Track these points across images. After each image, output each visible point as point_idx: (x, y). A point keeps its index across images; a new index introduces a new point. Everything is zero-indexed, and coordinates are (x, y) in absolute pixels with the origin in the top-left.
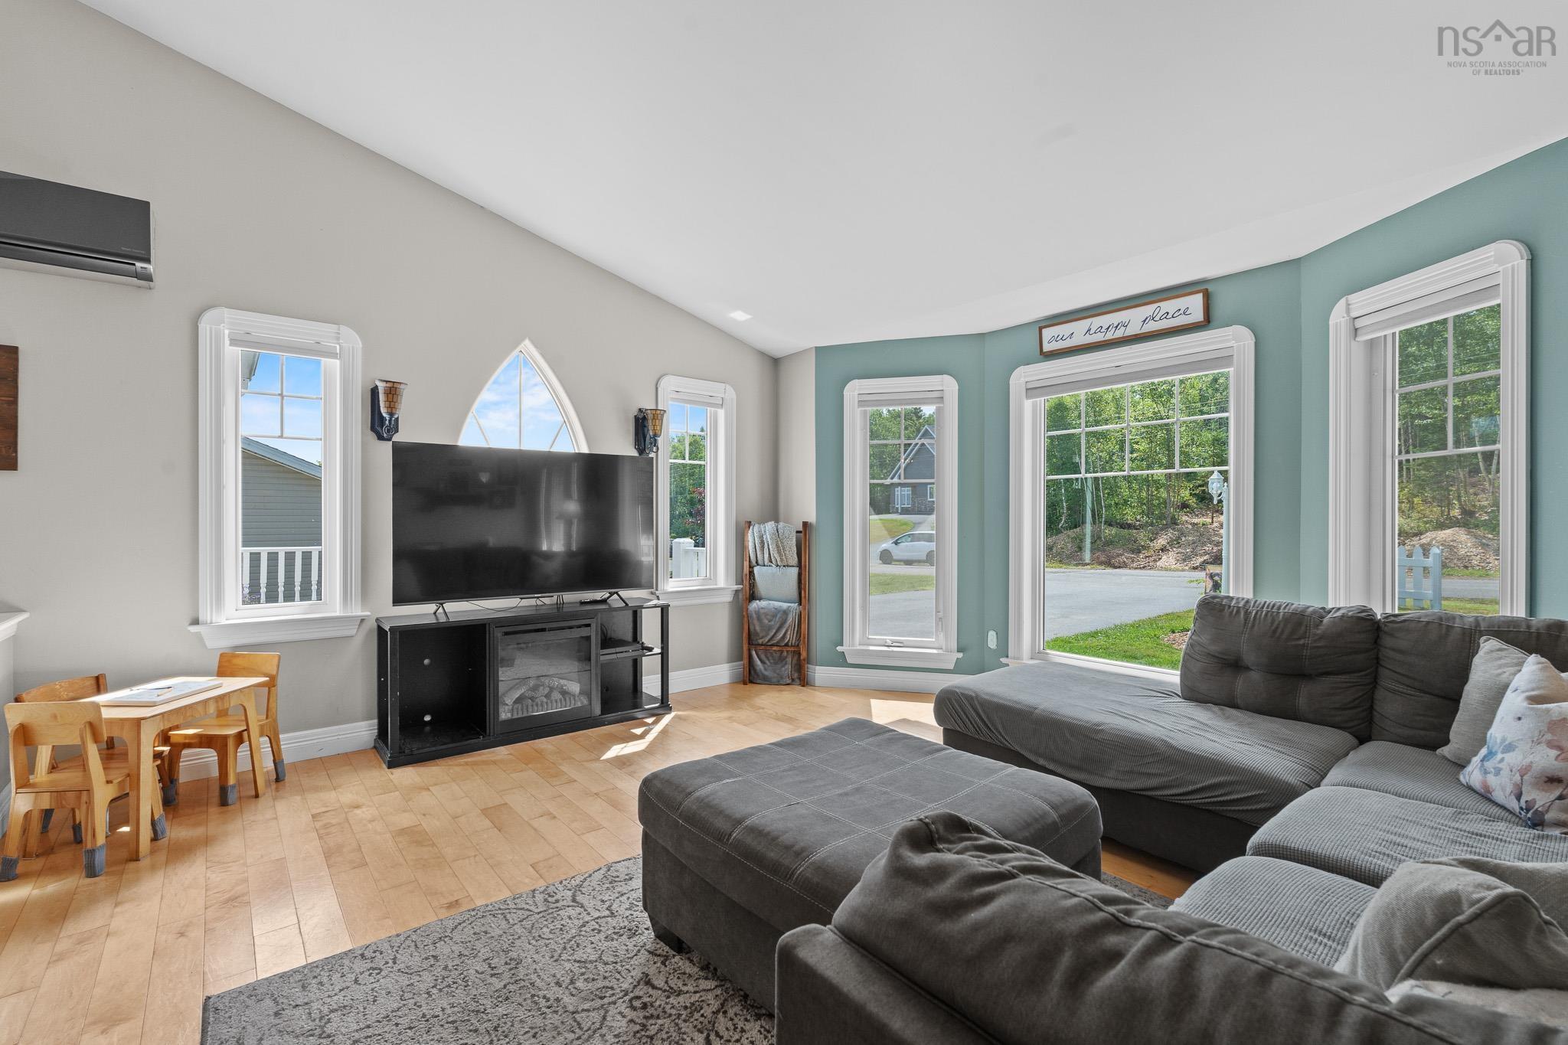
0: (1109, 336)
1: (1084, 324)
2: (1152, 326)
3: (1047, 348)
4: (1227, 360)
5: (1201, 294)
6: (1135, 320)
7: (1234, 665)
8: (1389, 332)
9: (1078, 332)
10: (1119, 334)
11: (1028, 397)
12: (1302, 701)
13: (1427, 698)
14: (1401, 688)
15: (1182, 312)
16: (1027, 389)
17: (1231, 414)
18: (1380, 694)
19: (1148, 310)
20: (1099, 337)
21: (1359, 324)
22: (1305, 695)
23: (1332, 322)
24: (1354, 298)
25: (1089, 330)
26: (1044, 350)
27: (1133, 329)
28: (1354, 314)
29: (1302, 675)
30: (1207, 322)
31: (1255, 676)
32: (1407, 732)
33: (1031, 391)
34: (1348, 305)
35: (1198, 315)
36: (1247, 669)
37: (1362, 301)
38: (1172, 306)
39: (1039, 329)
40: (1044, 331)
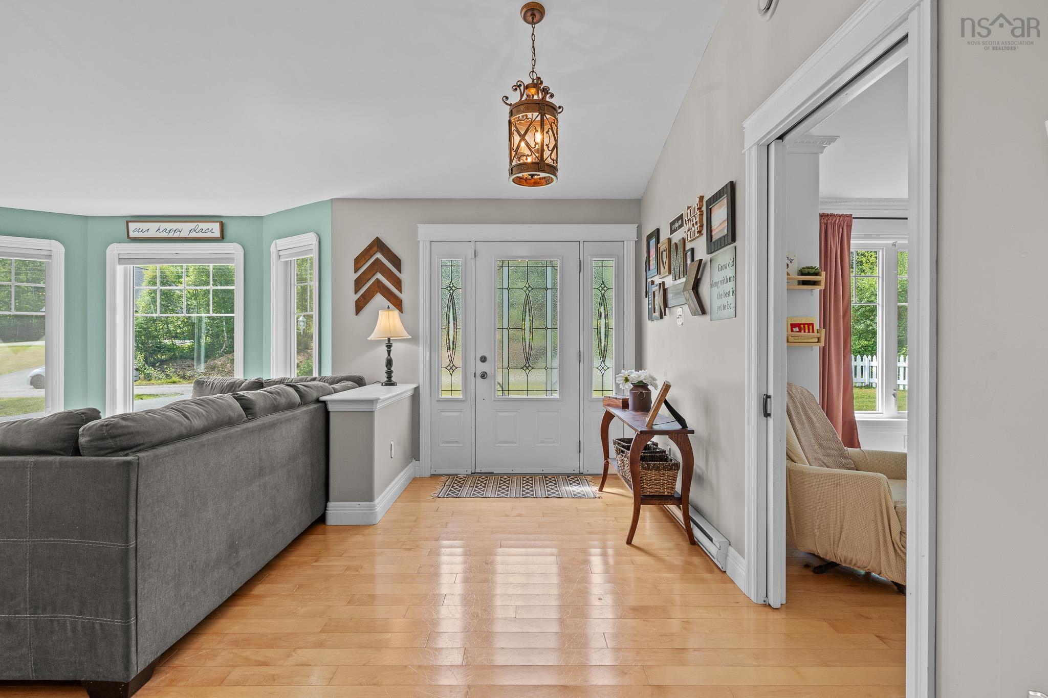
0: (171, 235)
1: (156, 225)
2: (194, 235)
3: (132, 235)
4: (231, 260)
5: (218, 224)
6: (185, 229)
8: (293, 259)
9: (152, 229)
10: (176, 235)
11: (120, 263)
15: (209, 230)
16: (119, 258)
17: (235, 288)
19: (192, 225)
20: (165, 235)
21: (281, 253)
23: (271, 250)
24: (278, 241)
25: (159, 229)
26: (130, 236)
27: (184, 234)
28: (279, 249)
30: (222, 238)
33: (122, 260)
34: (276, 244)
35: (217, 234)
37: (282, 243)
38: (203, 225)
39: (127, 223)
40: (130, 224)
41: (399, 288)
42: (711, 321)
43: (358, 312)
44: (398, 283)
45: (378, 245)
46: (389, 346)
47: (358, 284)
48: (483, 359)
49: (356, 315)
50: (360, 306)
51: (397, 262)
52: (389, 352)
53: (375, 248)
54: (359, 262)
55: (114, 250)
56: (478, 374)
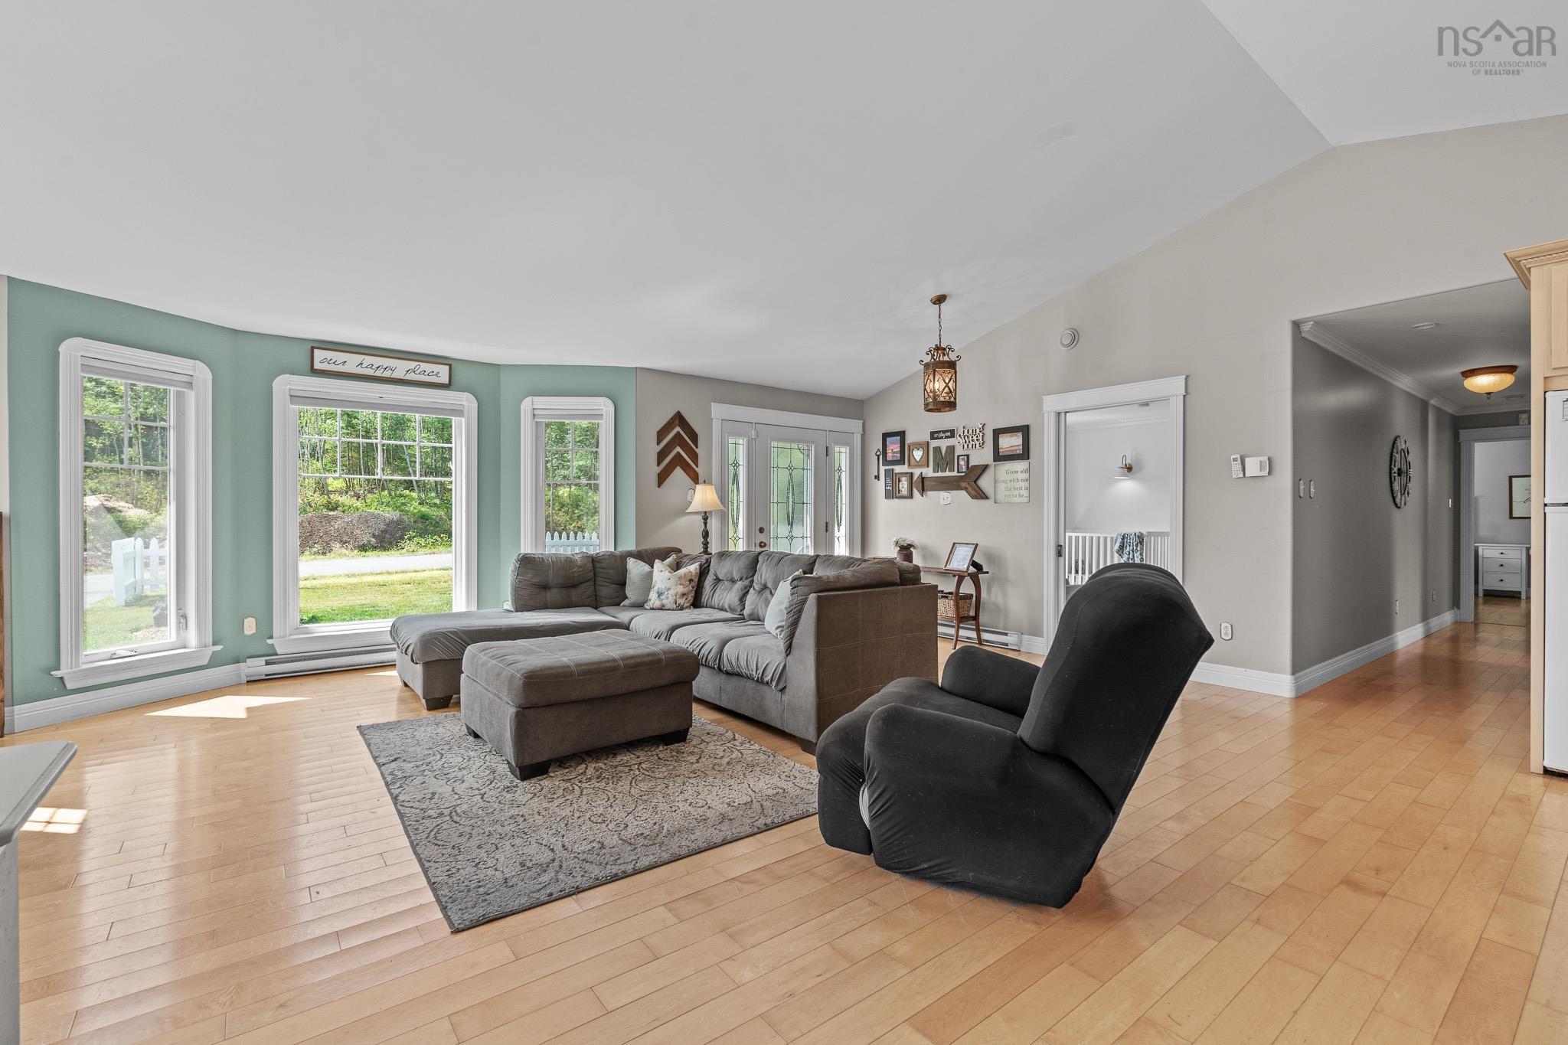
0: (378, 373)
1: (359, 358)
2: (412, 377)
3: (317, 366)
4: (459, 413)
5: (447, 366)
6: (400, 369)
7: (545, 587)
8: (550, 420)
9: (351, 363)
10: (387, 374)
11: (292, 402)
12: (574, 599)
13: (614, 586)
14: (604, 583)
15: (434, 374)
16: (292, 395)
17: (453, 445)
18: (598, 588)
19: (412, 365)
20: (370, 372)
21: (536, 412)
22: (575, 594)
23: (523, 407)
24: (536, 399)
25: (361, 364)
26: (315, 368)
27: (399, 374)
28: (535, 407)
29: (573, 586)
30: (449, 384)
31: (555, 591)
32: (609, 601)
33: (295, 398)
34: (533, 401)
35: (445, 379)
36: (550, 588)
37: (541, 402)
38: (428, 367)
39: (313, 348)
40: (316, 351)
41: (696, 461)
42: (995, 503)
43: (659, 485)
44: (695, 457)
45: (679, 419)
46: (705, 519)
47: (661, 456)
48: (761, 530)
49: (659, 487)
50: (662, 478)
51: (694, 436)
52: (705, 524)
53: (677, 422)
54: (661, 434)
55: (283, 385)
56: (758, 543)
